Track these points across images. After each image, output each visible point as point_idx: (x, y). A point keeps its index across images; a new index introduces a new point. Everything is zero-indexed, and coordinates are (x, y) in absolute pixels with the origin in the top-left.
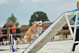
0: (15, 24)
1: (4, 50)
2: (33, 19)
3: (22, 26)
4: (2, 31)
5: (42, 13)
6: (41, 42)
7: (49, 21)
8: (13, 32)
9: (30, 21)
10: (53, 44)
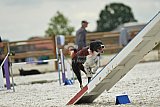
0: (65, 29)
2: (105, 18)
6: (123, 64)
9: (98, 22)
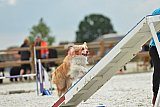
0: (46, 39)
1: (24, 92)
2: (84, 29)
3: (61, 44)
4: (19, 53)
5: (101, 16)
6: (101, 75)
7: (115, 32)
8: (43, 55)
9: (77, 33)
10: (124, 79)
